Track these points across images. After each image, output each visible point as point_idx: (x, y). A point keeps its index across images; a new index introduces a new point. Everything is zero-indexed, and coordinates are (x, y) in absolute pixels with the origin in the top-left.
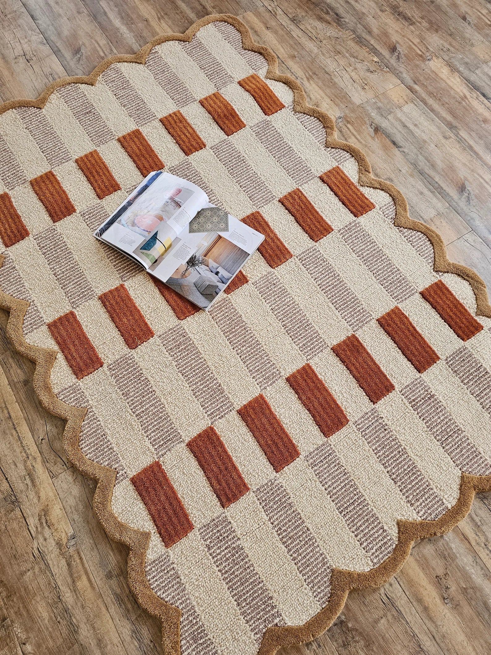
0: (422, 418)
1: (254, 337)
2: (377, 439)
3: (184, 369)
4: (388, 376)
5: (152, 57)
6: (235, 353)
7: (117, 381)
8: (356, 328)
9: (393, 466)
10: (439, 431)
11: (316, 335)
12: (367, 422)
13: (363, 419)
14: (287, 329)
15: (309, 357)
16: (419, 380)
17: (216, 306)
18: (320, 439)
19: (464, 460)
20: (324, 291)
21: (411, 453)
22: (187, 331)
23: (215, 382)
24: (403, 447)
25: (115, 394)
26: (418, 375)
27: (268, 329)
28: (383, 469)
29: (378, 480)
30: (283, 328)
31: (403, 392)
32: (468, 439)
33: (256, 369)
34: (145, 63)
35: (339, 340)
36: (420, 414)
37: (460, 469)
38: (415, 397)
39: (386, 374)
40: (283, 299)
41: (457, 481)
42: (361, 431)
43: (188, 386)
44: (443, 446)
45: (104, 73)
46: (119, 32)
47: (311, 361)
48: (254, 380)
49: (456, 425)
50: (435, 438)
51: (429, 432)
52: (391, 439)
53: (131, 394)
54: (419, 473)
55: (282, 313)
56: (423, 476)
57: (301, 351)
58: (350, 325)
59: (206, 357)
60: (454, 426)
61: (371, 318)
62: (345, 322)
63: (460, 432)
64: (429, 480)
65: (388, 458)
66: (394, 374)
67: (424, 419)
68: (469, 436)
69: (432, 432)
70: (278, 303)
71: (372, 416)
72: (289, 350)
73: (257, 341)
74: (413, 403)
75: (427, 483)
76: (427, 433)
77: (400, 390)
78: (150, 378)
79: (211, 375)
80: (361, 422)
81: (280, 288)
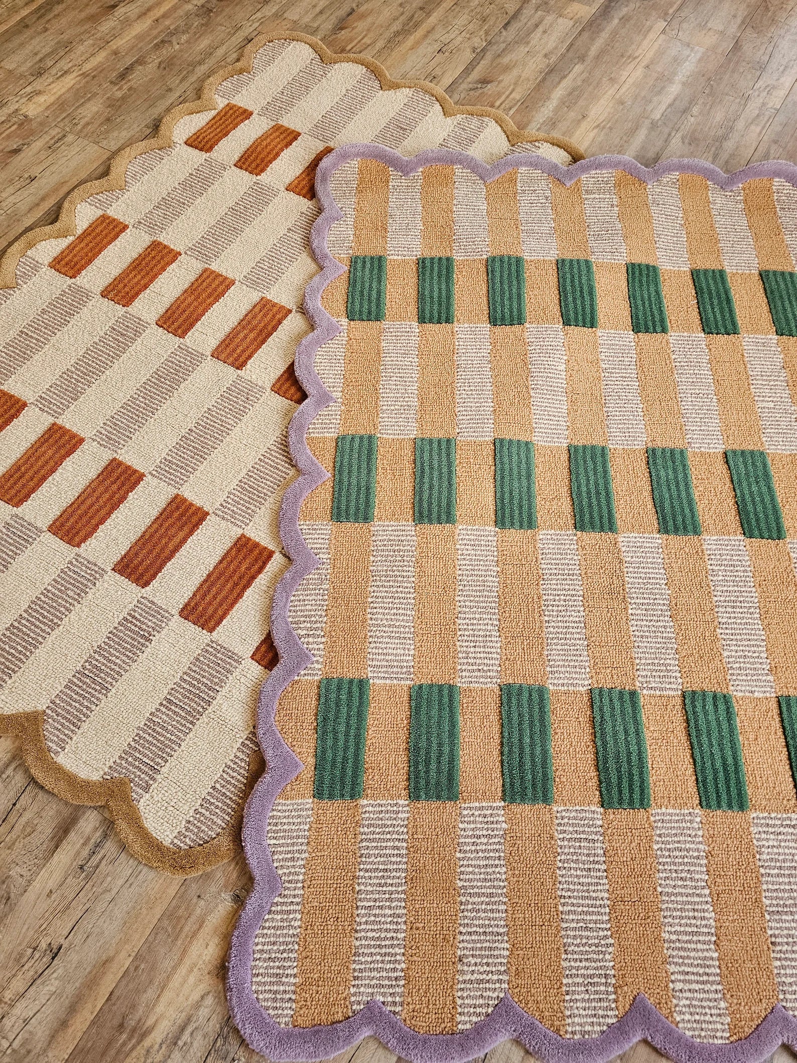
0: (110, 635)
1: (162, 404)
2: (63, 588)
3: (92, 351)
4: (160, 574)
5: (527, 147)
6: (132, 393)
7: (58, 298)
8: (220, 513)
9: (30, 619)
10: (97, 663)
11: (190, 470)
12: (84, 568)
13: (86, 563)
14: (187, 435)
15: (154, 473)
16: (167, 615)
17: (190, 350)
18: (44, 522)
19: (64, 709)
20: (262, 458)
21: (54, 636)
22: (143, 335)
23: (86, 387)
24: (59, 623)
25: (41, 304)
26: (175, 612)
27: (179, 415)
28: (23, 609)
29: (6, 606)
30: (187, 430)
31: (142, 600)
32: (97, 705)
33: (117, 422)
34: (513, 146)
35: (192, 499)
36: (115, 631)
37: (48, 707)
38: (139, 617)
39: (163, 570)
40: (229, 416)
41: (29, 707)
42: (69, 565)
43: (72, 362)
44: (77, 674)
45: (470, 116)
46: (545, 102)
47: (150, 477)
48: (102, 425)
49: (114, 683)
50: (86, 661)
51: (92, 651)
52: (68, 605)
53: (45, 316)
54: (28, 653)
55: (208, 421)
56: (25, 661)
57: (161, 462)
58: (221, 505)
59: (116, 366)
60: (111, 681)
61: (244, 526)
62: (225, 497)
63: (105, 692)
64: (23, 669)
65: (39, 609)
66: (165, 580)
67: (109, 638)
68: (102, 705)
69: (93, 654)
70: (221, 412)
71: (93, 573)
72: (156, 447)
73: (157, 410)
74: (128, 618)
75: (17, 669)
76: (90, 648)
77: (145, 596)
78: (70, 325)
79: (93, 380)
80: (80, 563)
81: (245, 407)
